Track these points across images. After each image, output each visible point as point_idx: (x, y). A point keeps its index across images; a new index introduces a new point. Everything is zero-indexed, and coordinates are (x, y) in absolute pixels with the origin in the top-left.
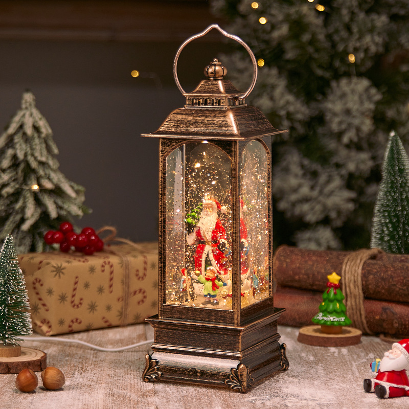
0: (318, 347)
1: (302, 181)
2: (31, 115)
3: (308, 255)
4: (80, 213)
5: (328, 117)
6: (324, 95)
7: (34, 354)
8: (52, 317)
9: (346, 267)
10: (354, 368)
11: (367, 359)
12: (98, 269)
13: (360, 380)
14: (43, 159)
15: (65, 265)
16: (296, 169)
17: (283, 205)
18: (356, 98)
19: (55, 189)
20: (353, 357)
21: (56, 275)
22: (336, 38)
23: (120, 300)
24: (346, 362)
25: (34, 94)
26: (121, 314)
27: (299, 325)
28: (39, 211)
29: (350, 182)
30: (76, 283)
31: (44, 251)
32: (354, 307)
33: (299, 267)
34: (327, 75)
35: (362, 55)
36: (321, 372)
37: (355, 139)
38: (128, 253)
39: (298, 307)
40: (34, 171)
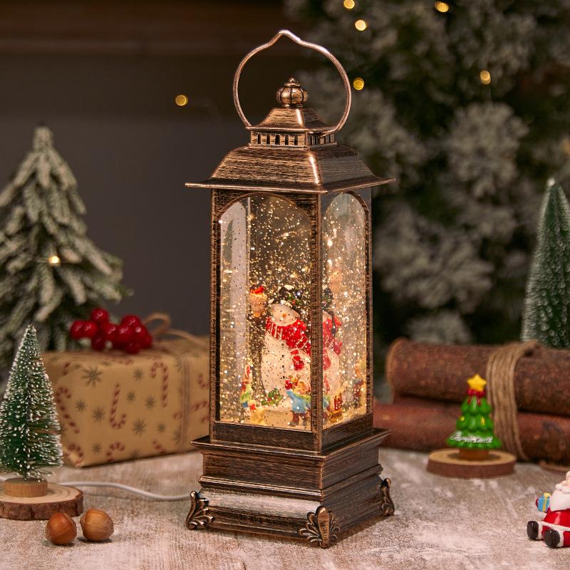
0: (457, 480)
1: (418, 249)
2: (48, 159)
3: (439, 351)
4: (117, 296)
5: (454, 159)
6: (447, 129)
7: (65, 493)
8: (85, 442)
9: (492, 368)
10: (510, 507)
11: (527, 495)
12: (147, 373)
13: (520, 523)
14: (65, 220)
15: (101, 368)
16: (408, 232)
17: (390, 283)
18: (492, 133)
19: (82, 262)
20: (506, 493)
21: (89, 383)
22: (462, 49)
23: (178, 416)
24: (498, 499)
25: (51, 129)
26: (179, 436)
27: (427, 449)
28: (60, 293)
29: (485, 250)
30: (117, 393)
31: (68, 349)
32: (504, 423)
33: (426, 369)
34: (450, 100)
35: (500, 73)
36: (465, 513)
37: (492, 191)
38: (187, 351)
39: (426, 423)
40: (52, 237)
